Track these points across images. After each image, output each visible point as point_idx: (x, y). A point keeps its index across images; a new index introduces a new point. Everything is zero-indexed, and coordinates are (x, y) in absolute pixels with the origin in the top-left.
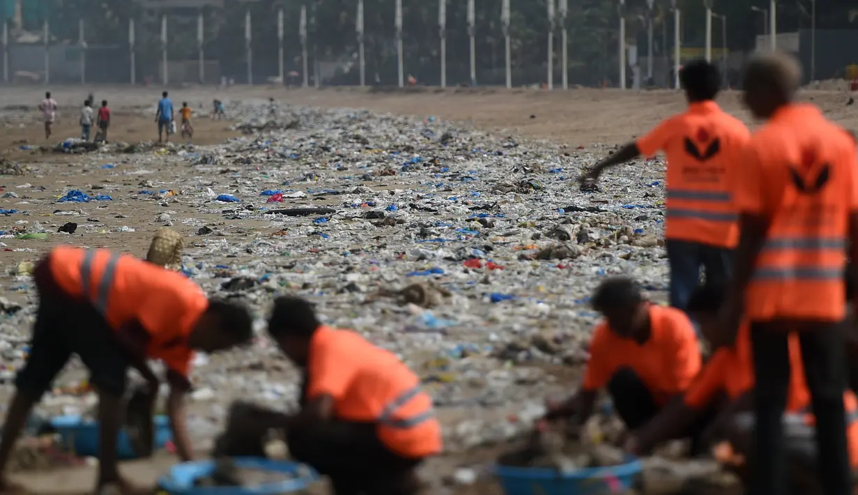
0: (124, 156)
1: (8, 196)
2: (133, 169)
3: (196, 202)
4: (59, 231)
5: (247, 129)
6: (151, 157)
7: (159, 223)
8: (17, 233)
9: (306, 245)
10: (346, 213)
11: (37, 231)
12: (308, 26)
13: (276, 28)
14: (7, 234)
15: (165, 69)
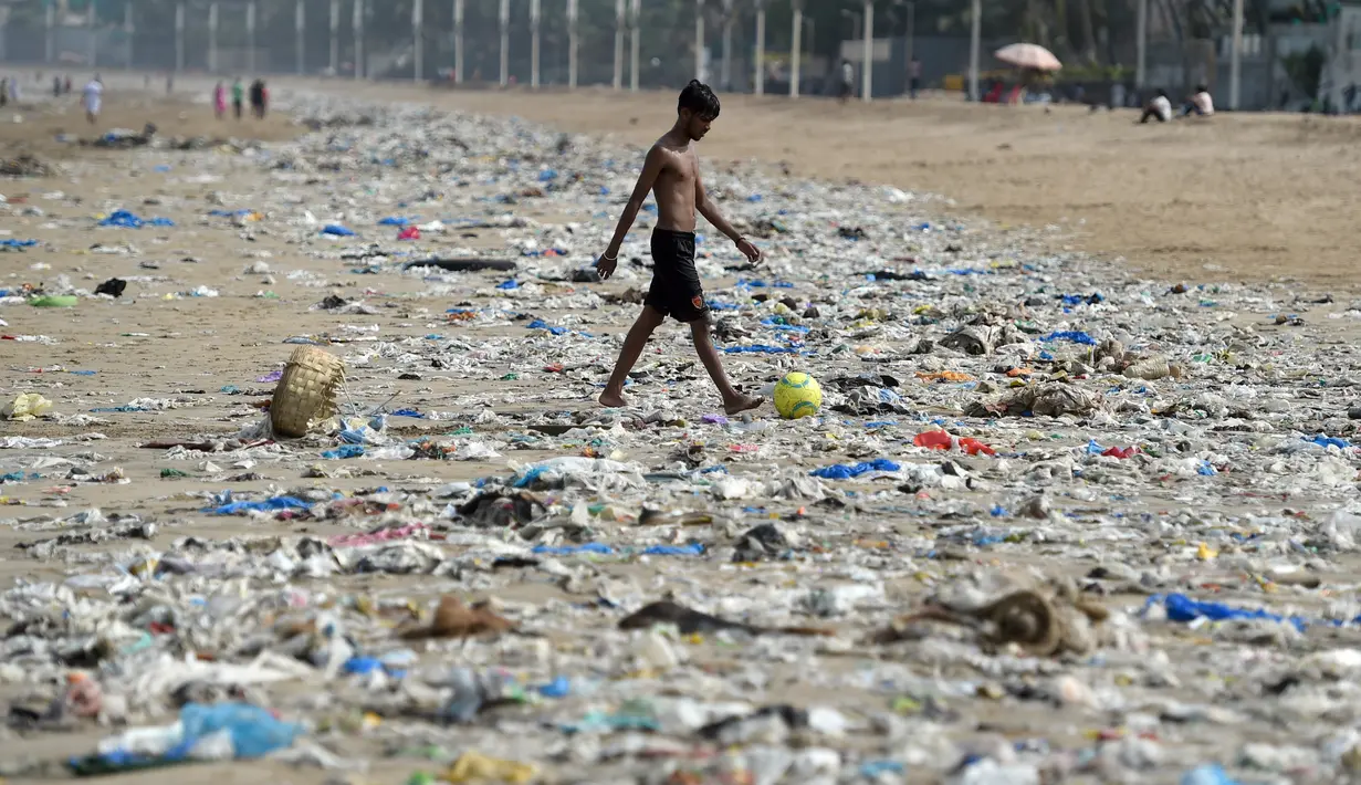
0: (179, 154)
1: (28, 212)
2: (195, 174)
3: (294, 234)
4: (96, 293)
5: (314, 125)
6: (213, 156)
7: (251, 277)
8: (29, 295)
9: (535, 354)
10: (538, 270)
11: (62, 291)
12: (364, 17)
13: (328, 19)
14: (11, 295)
15: (213, 57)
